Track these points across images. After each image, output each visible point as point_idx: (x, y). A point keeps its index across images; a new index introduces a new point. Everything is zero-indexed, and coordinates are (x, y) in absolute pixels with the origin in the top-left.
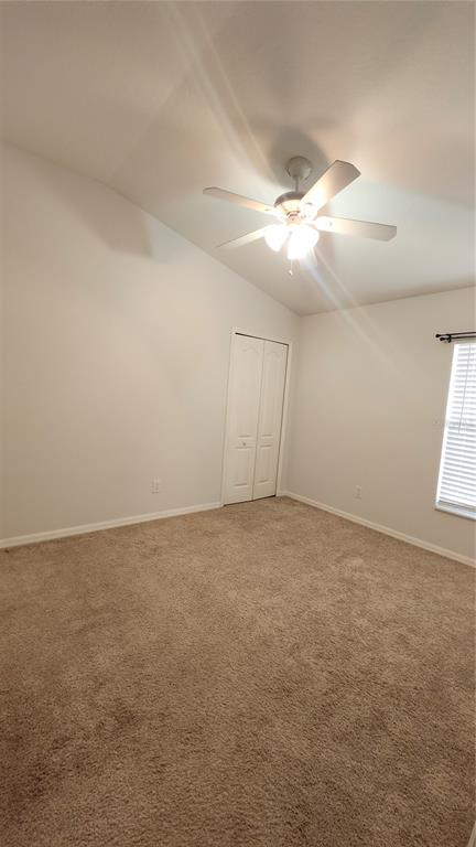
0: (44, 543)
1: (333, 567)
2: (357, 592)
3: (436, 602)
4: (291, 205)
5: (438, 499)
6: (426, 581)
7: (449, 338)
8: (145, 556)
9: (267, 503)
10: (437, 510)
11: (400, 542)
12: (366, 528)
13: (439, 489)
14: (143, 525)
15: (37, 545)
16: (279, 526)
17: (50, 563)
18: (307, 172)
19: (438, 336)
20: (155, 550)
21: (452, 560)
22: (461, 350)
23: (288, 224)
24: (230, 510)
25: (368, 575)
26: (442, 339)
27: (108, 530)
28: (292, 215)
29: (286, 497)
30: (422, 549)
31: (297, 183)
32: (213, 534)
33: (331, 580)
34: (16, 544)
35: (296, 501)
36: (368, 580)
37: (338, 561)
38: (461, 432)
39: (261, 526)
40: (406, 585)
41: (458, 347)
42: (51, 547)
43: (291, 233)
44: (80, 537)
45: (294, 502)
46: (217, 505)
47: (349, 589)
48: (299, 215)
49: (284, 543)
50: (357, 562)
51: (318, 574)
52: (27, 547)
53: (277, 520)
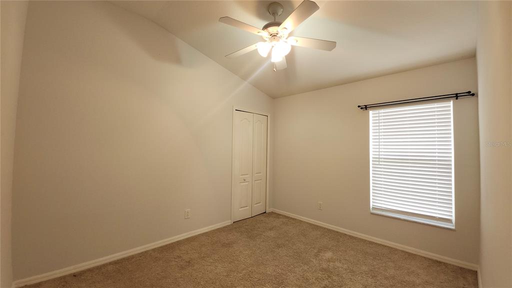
0: (104, 266)
1: (314, 261)
2: (334, 278)
3: (386, 278)
4: (273, 30)
5: (371, 206)
6: (375, 263)
7: (366, 108)
8: (182, 268)
9: (262, 218)
10: (372, 214)
11: (351, 237)
12: (327, 229)
13: (371, 200)
14: (179, 243)
15: (99, 268)
16: (272, 234)
17: (109, 281)
18: (280, 11)
19: (359, 106)
20: (189, 262)
21: (386, 246)
22: (373, 114)
23: (271, 41)
24: (238, 225)
25: (338, 264)
26: (362, 108)
27: (154, 250)
28: (274, 36)
29: (272, 213)
30: (366, 241)
31: (275, 18)
32: (228, 245)
33: (315, 271)
34: (83, 269)
35: (280, 215)
36: (338, 267)
37: (316, 256)
38: (380, 163)
39: (261, 235)
40: (364, 268)
41: (371, 112)
42: (110, 268)
43: (273, 47)
44: (132, 257)
45: (278, 215)
46: (228, 222)
47: (329, 277)
48: (277, 35)
49: (279, 246)
50: (329, 255)
51: (306, 268)
52: (90, 270)
53: (270, 229)
